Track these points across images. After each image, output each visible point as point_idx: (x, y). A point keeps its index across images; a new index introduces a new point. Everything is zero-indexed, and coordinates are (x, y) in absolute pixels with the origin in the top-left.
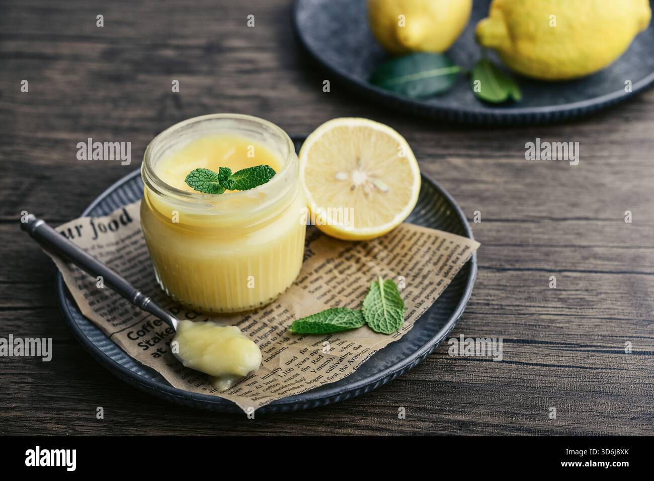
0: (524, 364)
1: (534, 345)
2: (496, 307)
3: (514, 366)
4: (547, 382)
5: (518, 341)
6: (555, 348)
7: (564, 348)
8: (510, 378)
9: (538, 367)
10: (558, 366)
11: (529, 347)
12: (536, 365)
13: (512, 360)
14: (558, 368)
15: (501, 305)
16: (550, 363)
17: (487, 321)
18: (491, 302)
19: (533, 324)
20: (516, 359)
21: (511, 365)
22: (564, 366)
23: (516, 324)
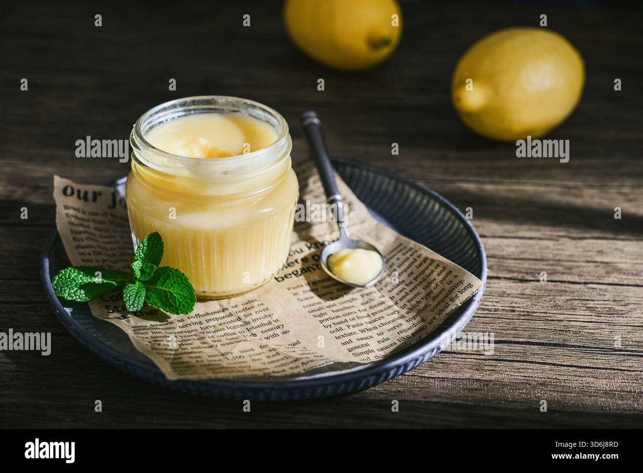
0: (558, 365)
1: (566, 348)
2: (522, 314)
3: (547, 367)
4: (584, 382)
5: (549, 345)
6: (589, 352)
7: (597, 352)
8: (545, 378)
9: (573, 369)
10: (593, 368)
11: (561, 350)
12: (571, 366)
13: (544, 361)
14: (594, 370)
15: (528, 312)
16: (585, 365)
17: (514, 326)
18: (516, 309)
19: (563, 329)
20: (549, 361)
21: (544, 365)
22: (600, 368)
23: (545, 329)
